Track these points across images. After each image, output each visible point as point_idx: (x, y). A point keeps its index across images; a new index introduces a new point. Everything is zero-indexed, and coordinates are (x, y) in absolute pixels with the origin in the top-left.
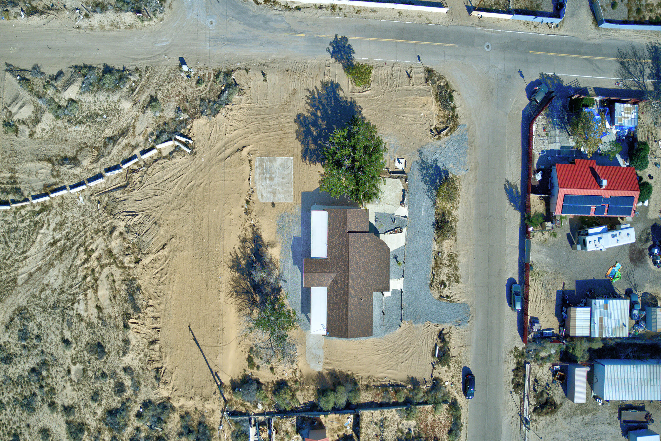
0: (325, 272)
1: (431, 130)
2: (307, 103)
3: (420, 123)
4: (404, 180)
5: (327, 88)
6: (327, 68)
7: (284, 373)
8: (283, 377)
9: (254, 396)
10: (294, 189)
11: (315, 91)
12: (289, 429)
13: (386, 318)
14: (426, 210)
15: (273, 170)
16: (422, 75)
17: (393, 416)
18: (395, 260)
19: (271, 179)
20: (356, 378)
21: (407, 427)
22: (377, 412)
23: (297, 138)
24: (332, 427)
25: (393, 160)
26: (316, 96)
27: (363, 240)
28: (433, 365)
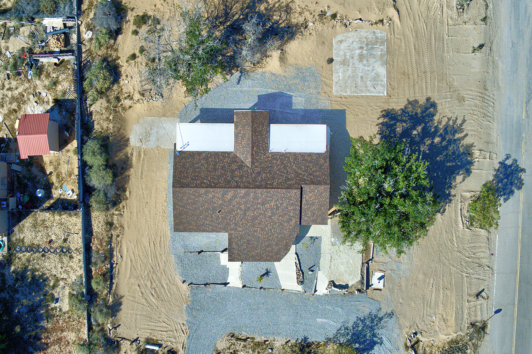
0: (253, 148)
1: (416, 334)
2: (449, 119)
3: (425, 313)
4: (359, 287)
5: (465, 154)
6: (488, 155)
7: (129, 79)
8: (124, 77)
9: (101, 25)
10: (350, 97)
11: (462, 135)
12: (59, 88)
13: (193, 257)
14: (322, 326)
15: (372, 60)
16: (479, 319)
17: (75, 271)
18: (264, 272)
19: (361, 57)
20: (121, 205)
21: (61, 295)
22: (80, 241)
23: (410, 103)
24: (62, 162)
25: (382, 268)
26: (457, 136)
27: (292, 214)
28: (136, 340)
